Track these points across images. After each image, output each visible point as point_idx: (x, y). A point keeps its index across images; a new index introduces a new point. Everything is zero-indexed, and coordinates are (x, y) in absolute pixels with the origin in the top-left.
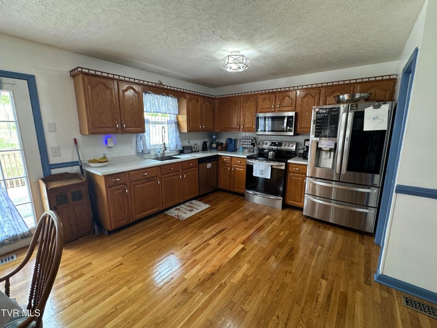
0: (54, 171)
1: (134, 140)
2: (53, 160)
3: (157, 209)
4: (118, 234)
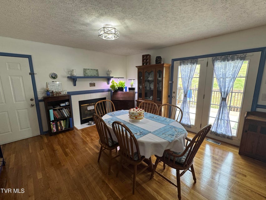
0: (259, 110)
2: (261, 103)
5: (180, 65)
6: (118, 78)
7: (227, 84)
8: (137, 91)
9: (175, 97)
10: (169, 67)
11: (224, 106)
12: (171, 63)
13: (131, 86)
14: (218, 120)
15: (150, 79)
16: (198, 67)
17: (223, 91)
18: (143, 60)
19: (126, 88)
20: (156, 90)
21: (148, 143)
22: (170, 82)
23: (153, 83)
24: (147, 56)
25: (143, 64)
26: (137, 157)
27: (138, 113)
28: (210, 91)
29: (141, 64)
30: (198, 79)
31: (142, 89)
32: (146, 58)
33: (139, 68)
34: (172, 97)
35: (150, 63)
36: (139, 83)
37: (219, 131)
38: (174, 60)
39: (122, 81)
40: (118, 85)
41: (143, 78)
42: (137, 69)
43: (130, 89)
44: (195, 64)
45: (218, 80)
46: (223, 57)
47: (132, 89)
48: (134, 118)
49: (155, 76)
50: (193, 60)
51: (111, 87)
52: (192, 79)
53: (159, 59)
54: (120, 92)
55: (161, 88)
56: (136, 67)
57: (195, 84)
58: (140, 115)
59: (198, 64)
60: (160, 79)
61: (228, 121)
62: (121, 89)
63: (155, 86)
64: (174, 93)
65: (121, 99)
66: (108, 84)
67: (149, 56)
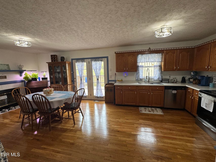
0: (110, 82)
1: (135, 74)
2: (110, 79)
3: (134, 104)
4: (120, 106)
5: (76, 62)
6: (31, 71)
7: (98, 72)
8: (49, 80)
9: (76, 81)
10: (70, 63)
11: (98, 83)
12: (71, 61)
13: (44, 76)
14: (97, 90)
15: (58, 71)
16: (85, 63)
17: (97, 75)
18: (52, 59)
19: (39, 78)
20: (63, 78)
21: (55, 101)
22: (72, 72)
23: (61, 73)
24: (54, 55)
25: (52, 61)
26: (50, 111)
27: (49, 90)
28: (92, 76)
29: (50, 61)
30: (86, 70)
31: (53, 78)
32: (54, 58)
33: (49, 64)
34: (74, 81)
35: (57, 61)
36: (51, 74)
37: (99, 96)
38: (72, 60)
39: (35, 73)
40: (31, 76)
41: (53, 70)
42: (47, 64)
43: (43, 79)
44: (84, 62)
45: (94, 70)
46: (95, 59)
47: (45, 79)
48: (47, 93)
49: (61, 69)
50: (82, 60)
51: (24, 79)
52: (83, 70)
53: (63, 59)
54: (33, 82)
55: (66, 76)
56: (46, 63)
57: (85, 73)
58: (51, 91)
59: (85, 62)
60: (65, 70)
61: (101, 89)
62: (35, 79)
63: (62, 75)
64: (75, 78)
65: (36, 87)
66: (21, 76)
67: (56, 56)
